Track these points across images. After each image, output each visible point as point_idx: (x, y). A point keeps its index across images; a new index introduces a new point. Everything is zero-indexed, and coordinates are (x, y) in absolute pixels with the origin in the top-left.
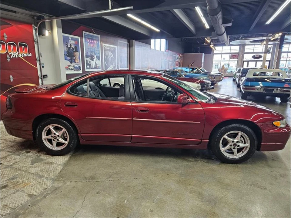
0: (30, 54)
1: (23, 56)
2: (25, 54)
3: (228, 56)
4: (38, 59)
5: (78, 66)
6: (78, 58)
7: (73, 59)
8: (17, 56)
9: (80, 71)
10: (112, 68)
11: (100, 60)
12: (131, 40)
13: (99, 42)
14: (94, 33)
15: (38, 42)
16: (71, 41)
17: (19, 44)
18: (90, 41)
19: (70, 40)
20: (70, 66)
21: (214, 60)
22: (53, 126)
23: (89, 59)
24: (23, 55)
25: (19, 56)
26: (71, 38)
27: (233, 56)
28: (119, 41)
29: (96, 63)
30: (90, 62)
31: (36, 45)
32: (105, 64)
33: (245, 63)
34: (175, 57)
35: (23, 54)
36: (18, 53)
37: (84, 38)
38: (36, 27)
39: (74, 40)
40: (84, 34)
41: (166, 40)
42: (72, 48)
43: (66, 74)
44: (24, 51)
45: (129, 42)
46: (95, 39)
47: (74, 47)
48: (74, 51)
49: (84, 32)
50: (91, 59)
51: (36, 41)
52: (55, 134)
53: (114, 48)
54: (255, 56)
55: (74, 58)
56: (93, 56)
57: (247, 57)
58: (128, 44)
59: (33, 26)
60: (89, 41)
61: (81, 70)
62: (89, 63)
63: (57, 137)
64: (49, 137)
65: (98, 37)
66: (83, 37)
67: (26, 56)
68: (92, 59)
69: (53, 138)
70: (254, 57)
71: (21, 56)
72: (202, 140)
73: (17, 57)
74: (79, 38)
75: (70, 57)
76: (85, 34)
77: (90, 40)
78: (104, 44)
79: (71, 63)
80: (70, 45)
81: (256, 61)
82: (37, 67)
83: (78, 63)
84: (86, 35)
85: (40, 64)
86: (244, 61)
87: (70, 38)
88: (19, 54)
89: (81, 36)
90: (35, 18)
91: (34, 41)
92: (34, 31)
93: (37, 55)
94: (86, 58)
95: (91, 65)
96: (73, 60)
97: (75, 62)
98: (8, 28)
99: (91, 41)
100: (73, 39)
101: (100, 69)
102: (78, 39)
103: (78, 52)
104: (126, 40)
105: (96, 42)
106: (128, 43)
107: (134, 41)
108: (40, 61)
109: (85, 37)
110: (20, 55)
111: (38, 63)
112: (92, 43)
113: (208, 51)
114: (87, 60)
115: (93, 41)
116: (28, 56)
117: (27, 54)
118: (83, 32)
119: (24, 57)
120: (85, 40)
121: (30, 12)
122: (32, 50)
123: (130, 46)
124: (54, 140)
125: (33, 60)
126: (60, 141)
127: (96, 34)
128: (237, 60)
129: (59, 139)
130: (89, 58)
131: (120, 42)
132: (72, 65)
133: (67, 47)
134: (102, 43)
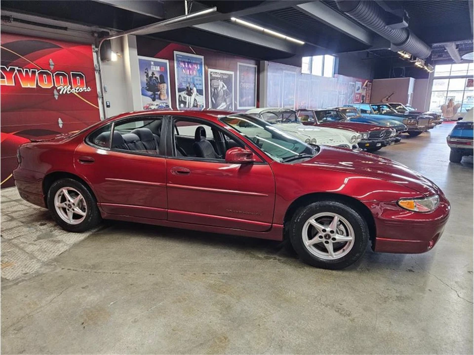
0: (89, 88)
1: (77, 92)
2: (81, 89)
3: (464, 81)
4: (100, 95)
5: (164, 105)
6: (165, 92)
7: (157, 94)
8: (69, 91)
10: (225, 107)
11: (202, 95)
12: (261, 62)
13: (201, 67)
14: (194, 53)
15: (100, 71)
16: (154, 67)
17: (72, 74)
18: (186, 66)
19: (152, 66)
20: (152, 105)
21: (433, 90)
22: (67, 189)
23: (183, 94)
24: (78, 90)
25: (72, 91)
26: (154, 62)
27: (473, 82)
28: (239, 64)
29: (195, 99)
30: (185, 98)
31: (97, 75)
32: (212, 101)
34: (354, 85)
35: (78, 88)
36: (70, 86)
37: (175, 62)
38: (97, 49)
39: (158, 66)
40: (177, 55)
42: (155, 77)
44: (79, 84)
45: (258, 64)
46: (194, 62)
47: (158, 76)
48: (158, 83)
49: (175, 53)
50: (187, 94)
51: (98, 69)
52: (69, 201)
53: (230, 76)
55: (159, 93)
56: (191, 89)
58: (255, 68)
59: (93, 47)
60: (184, 66)
62: (183, 99)
63: (72, 206)
64: (63, 205)
65: (201, 59)
66: (174, 60)
67: (82, 90)
69: (67, 208)
71: (74, 91)
72: (272, 224)
73: (68, 93)
74: (167, 61)
75: (151, 91)
77: (186, 64)
78: (210, 70)
79: (154, 100)
80: (153, 73)
82: (98, 106)
83: (164, 100)
84: (180, 57)
85: (103, 103)
87: (152, 63)
88: (71, 88)
89: (171, 58)
90: (96, 35)
91: (94, 70)
92: (94, 54)
93: (99, 90)
94: (179, 92)
95: (187, 103)
96: (157, 96)
97: (160, 99)
98: (55, 51)
99: (188, 65)
100: (156, 64)
102: (166, 63)
103: (165, 83)
104: (253, 62)
105: (197, 67)
106: (256, 66)
107: (266, 62)
108: (103, 98)
109: (177, 60)
110: (74, 89)
111: (100, 101)
112: (189, 69)
113: (421, 75)
114: (180, 96)
115: (192, 65)
116: (85, 91)
117: (84, 89)
118: (174, 52)
119: (79, 93)
120: (178, 65)
121: (90, 28)
122: (91, 82)
123: (259, 71)
124: (69, 210)
125: (93, 96)
126: (76, 211)
127: (197, 54)
129: (75, 209)
130: (184, 92)
131: (240, 66)
132: (155, 103)
133: (147, 76)
134: (207, 68)
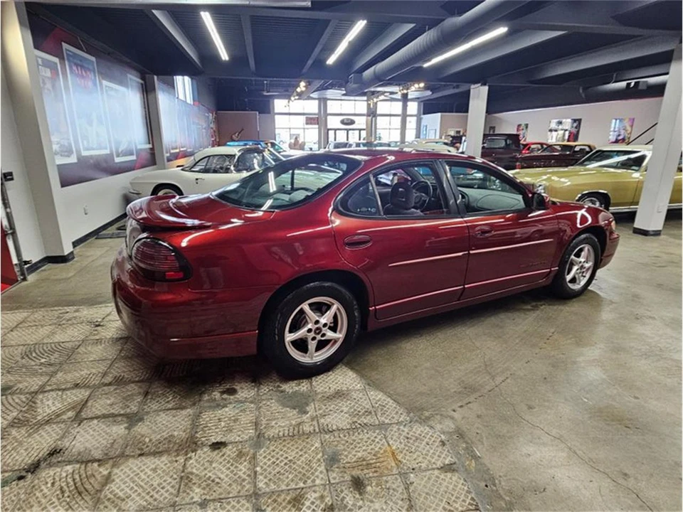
3: (303, 118)
5: (65, 144)
6: (63, 120)
7: (55, 123)
9: (72, 156)
11: (103, 124)
12: (147, 76)
13: (95, 76)
14: (84, 51)
16: (43, 68)
19: (40, 67)
21: (277, 126)
23: (83, 122)
26: (42, 59)
27: (311, 120)
28: (129, 76)
29: (97, 132)
30: (86, 130)
32: (113, 134)
33: (331, 133)
34: (208, 117)
37: (66, 62)
39: (48, 67)
40: (66, 50)
41: (192, 79)
42: (49, 89)
43: (58, 165)
45: (143, 78)
46: (86, 66)
49: (65, 46)
50: (87, 123)
53: (124, 94)
54: (345, 121)
55: (56, 120)
56: (91, 114)
57: (333, 122)
58: (142, 84)
60: (77, 71)
61: (73, 153)
62: (85, 133)
64: (302, 333)
65: (93, 62)
66: (64, 59)
68: (90, 123)
70: (343, 122)
74: (56, 60)
76: (68, 52)
77: (79, 68)
78: (104, 83)
80: (43, 80)
81: (348, 130)
83: (64, 133)
84: (70, 56)
86: (328, 130)
89: (61, 55)
94: (78, 119)
95: (90, 139)
96: (54, 126)
97: (59, 132)
99: (81, 71)
100: (45, 64)
101: (106, 149)
102: (57, 64)
104: (138, 74)
105: (91, 75)
106: (142, 82)
107: (155, 77)
109: (68, 60)
112: (83, 77)
113: (265, 108)
114: (80, 125)
115: (86, 72)
118: (63, 43)
120: (71, 67)
123: (147, 91)
124: (313, 339)
126: (326, 336)
127: (87, 53)
128: (317, 126)
129: (325, 333)
130: (84, 119)
131: (131, 79)
134: (101, 78)
